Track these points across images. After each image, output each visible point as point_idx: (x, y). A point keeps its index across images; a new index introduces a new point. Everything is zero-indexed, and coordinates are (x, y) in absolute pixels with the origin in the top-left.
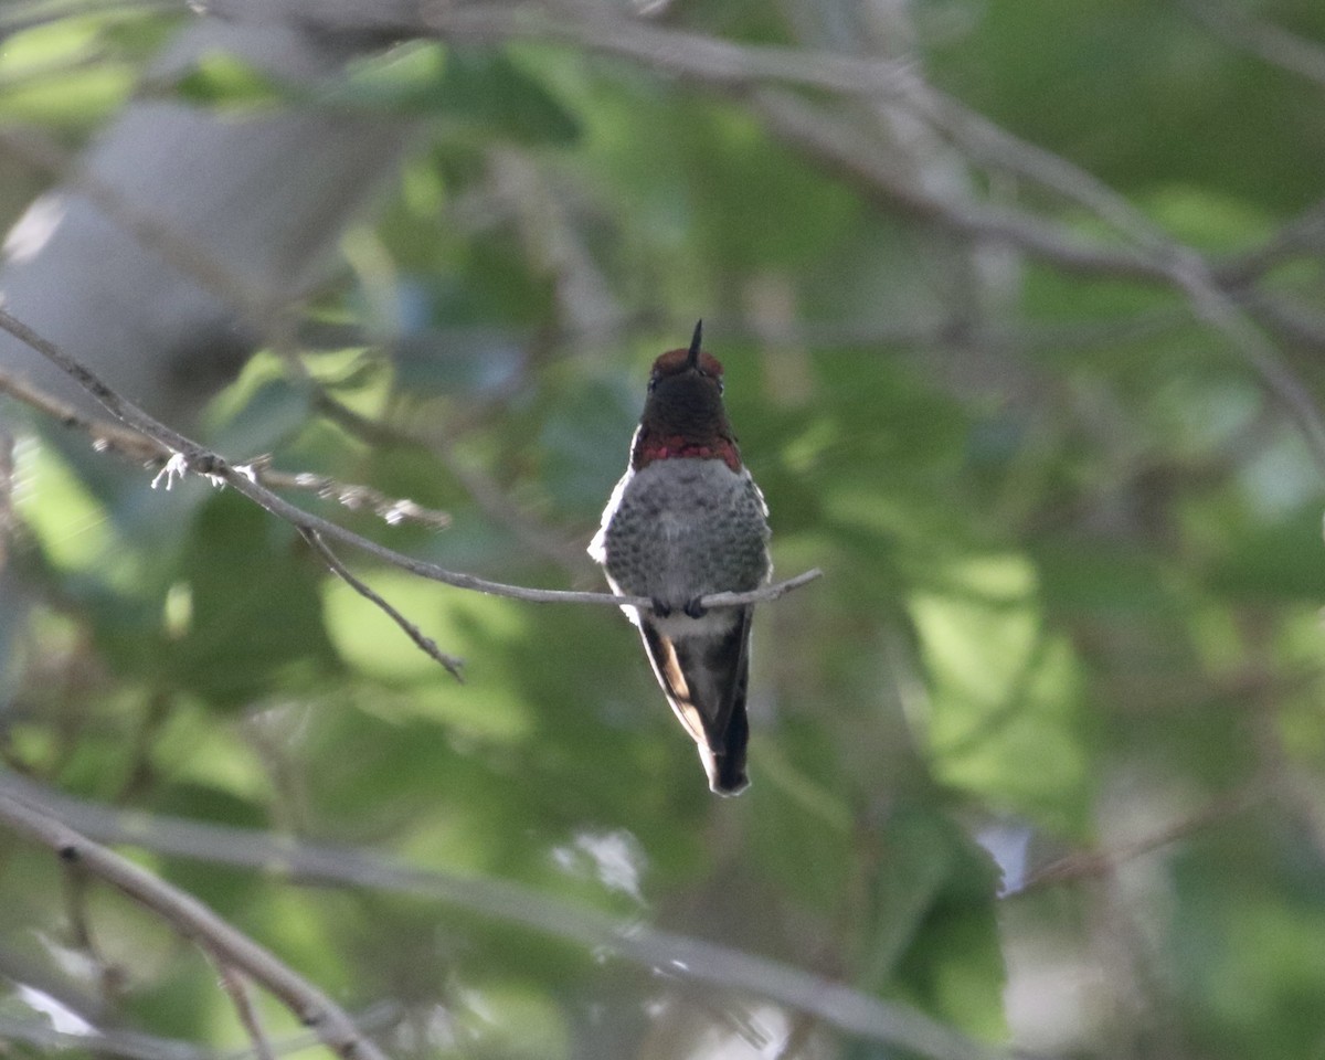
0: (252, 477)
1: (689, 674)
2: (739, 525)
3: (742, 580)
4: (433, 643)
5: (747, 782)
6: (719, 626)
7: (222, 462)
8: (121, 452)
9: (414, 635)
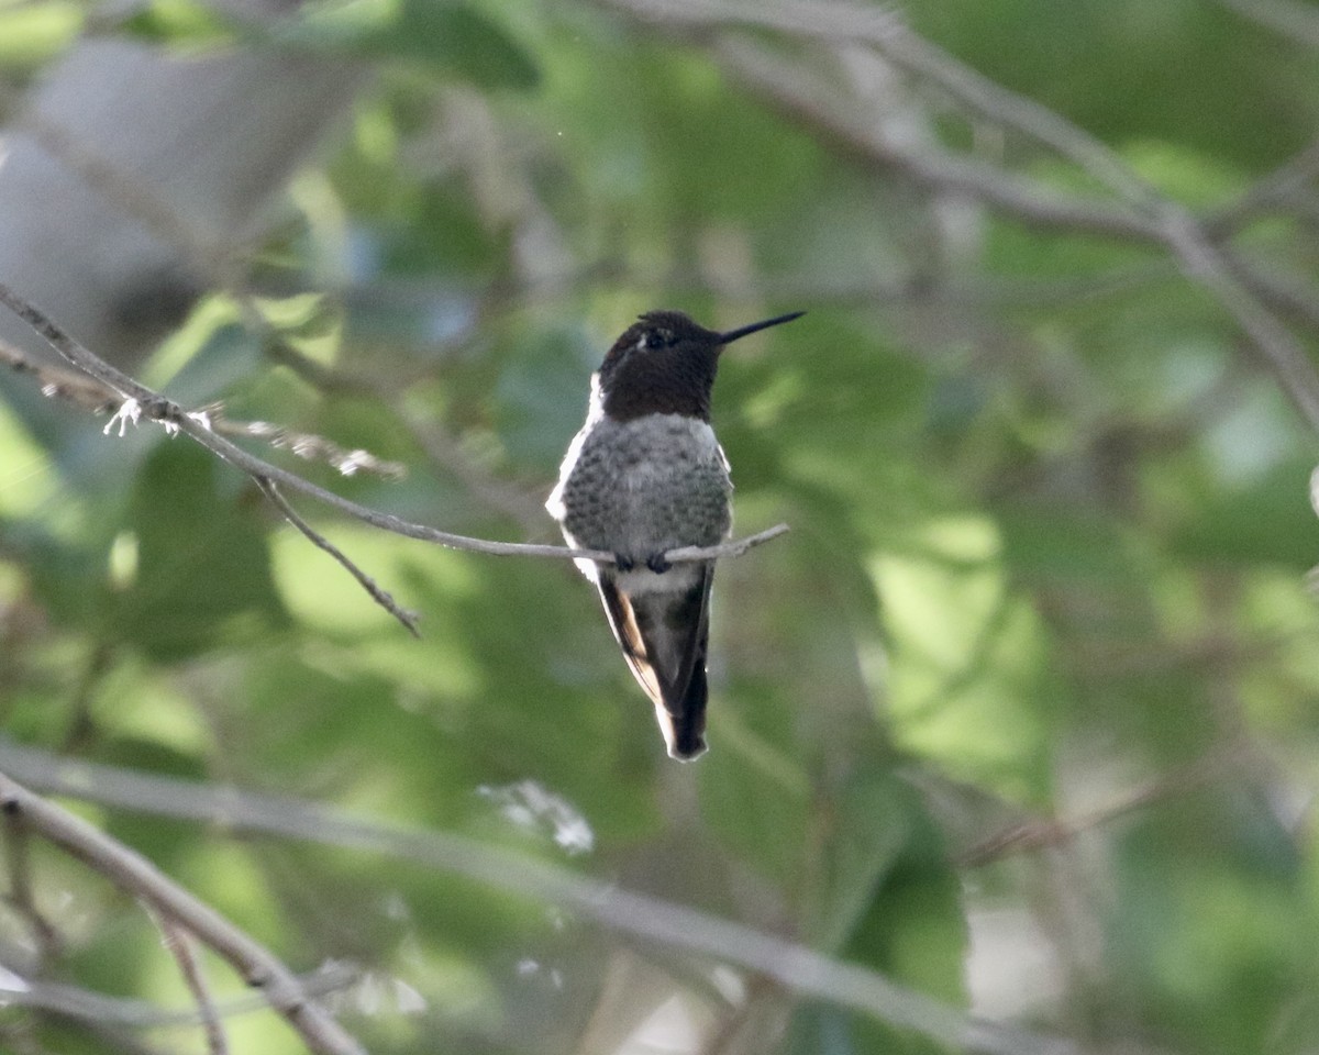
0: (206, 425)
1: (648, 634)
2: (703, 478)
3: (707, 534)
4: (389, 596)
5: (704, 747)
6: (682, 582)
7: (176, 408)
8: (70, 398)
9: (371, 588)
